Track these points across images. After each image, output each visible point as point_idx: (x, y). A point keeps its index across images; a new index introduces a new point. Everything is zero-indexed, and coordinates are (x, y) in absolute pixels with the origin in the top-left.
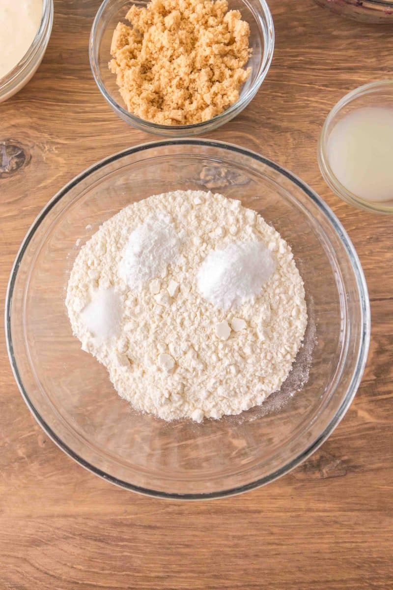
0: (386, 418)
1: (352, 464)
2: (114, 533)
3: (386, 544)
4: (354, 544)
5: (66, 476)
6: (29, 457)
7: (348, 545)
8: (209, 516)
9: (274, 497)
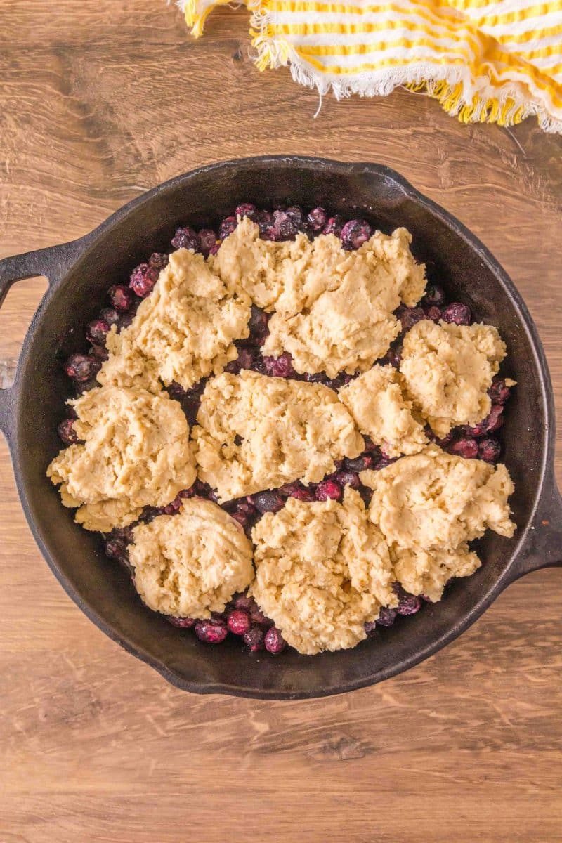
0: (410, 702)
1: (371, 746)
2: (121, 810)
3: (394, 821)
4: (364, 823)
5: (69, 752)
6: (27, 730)
7: (358, 823)
8: (222, 795)
9: (291, 778)
